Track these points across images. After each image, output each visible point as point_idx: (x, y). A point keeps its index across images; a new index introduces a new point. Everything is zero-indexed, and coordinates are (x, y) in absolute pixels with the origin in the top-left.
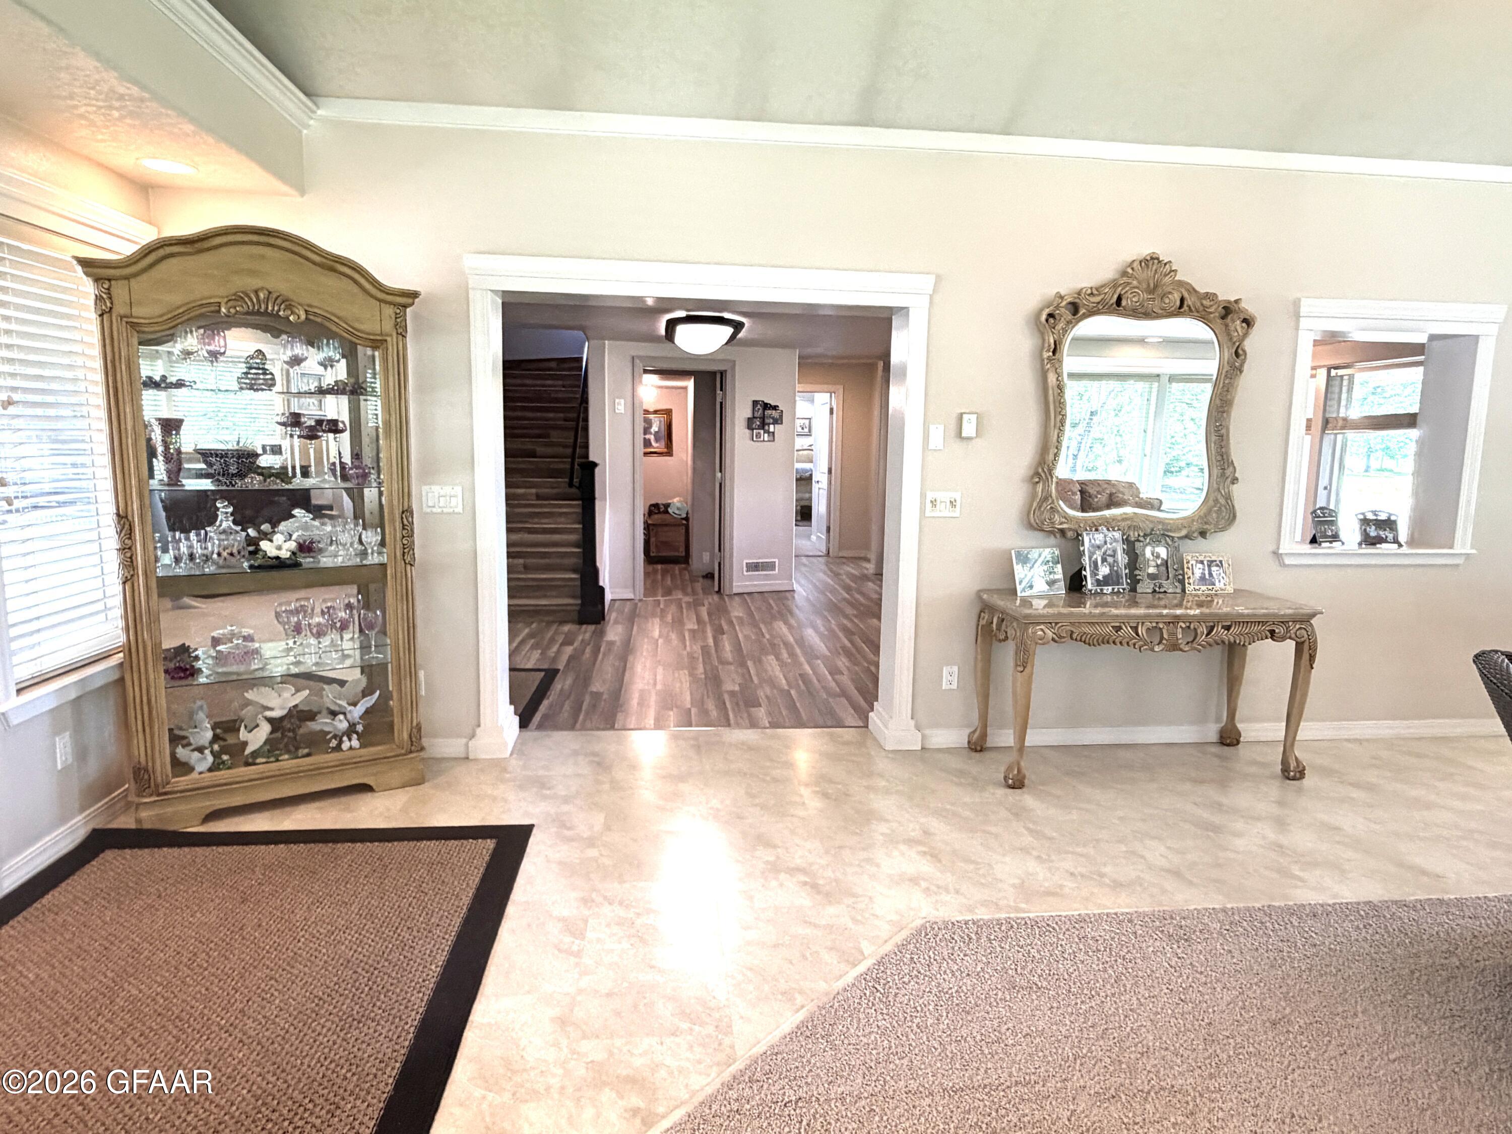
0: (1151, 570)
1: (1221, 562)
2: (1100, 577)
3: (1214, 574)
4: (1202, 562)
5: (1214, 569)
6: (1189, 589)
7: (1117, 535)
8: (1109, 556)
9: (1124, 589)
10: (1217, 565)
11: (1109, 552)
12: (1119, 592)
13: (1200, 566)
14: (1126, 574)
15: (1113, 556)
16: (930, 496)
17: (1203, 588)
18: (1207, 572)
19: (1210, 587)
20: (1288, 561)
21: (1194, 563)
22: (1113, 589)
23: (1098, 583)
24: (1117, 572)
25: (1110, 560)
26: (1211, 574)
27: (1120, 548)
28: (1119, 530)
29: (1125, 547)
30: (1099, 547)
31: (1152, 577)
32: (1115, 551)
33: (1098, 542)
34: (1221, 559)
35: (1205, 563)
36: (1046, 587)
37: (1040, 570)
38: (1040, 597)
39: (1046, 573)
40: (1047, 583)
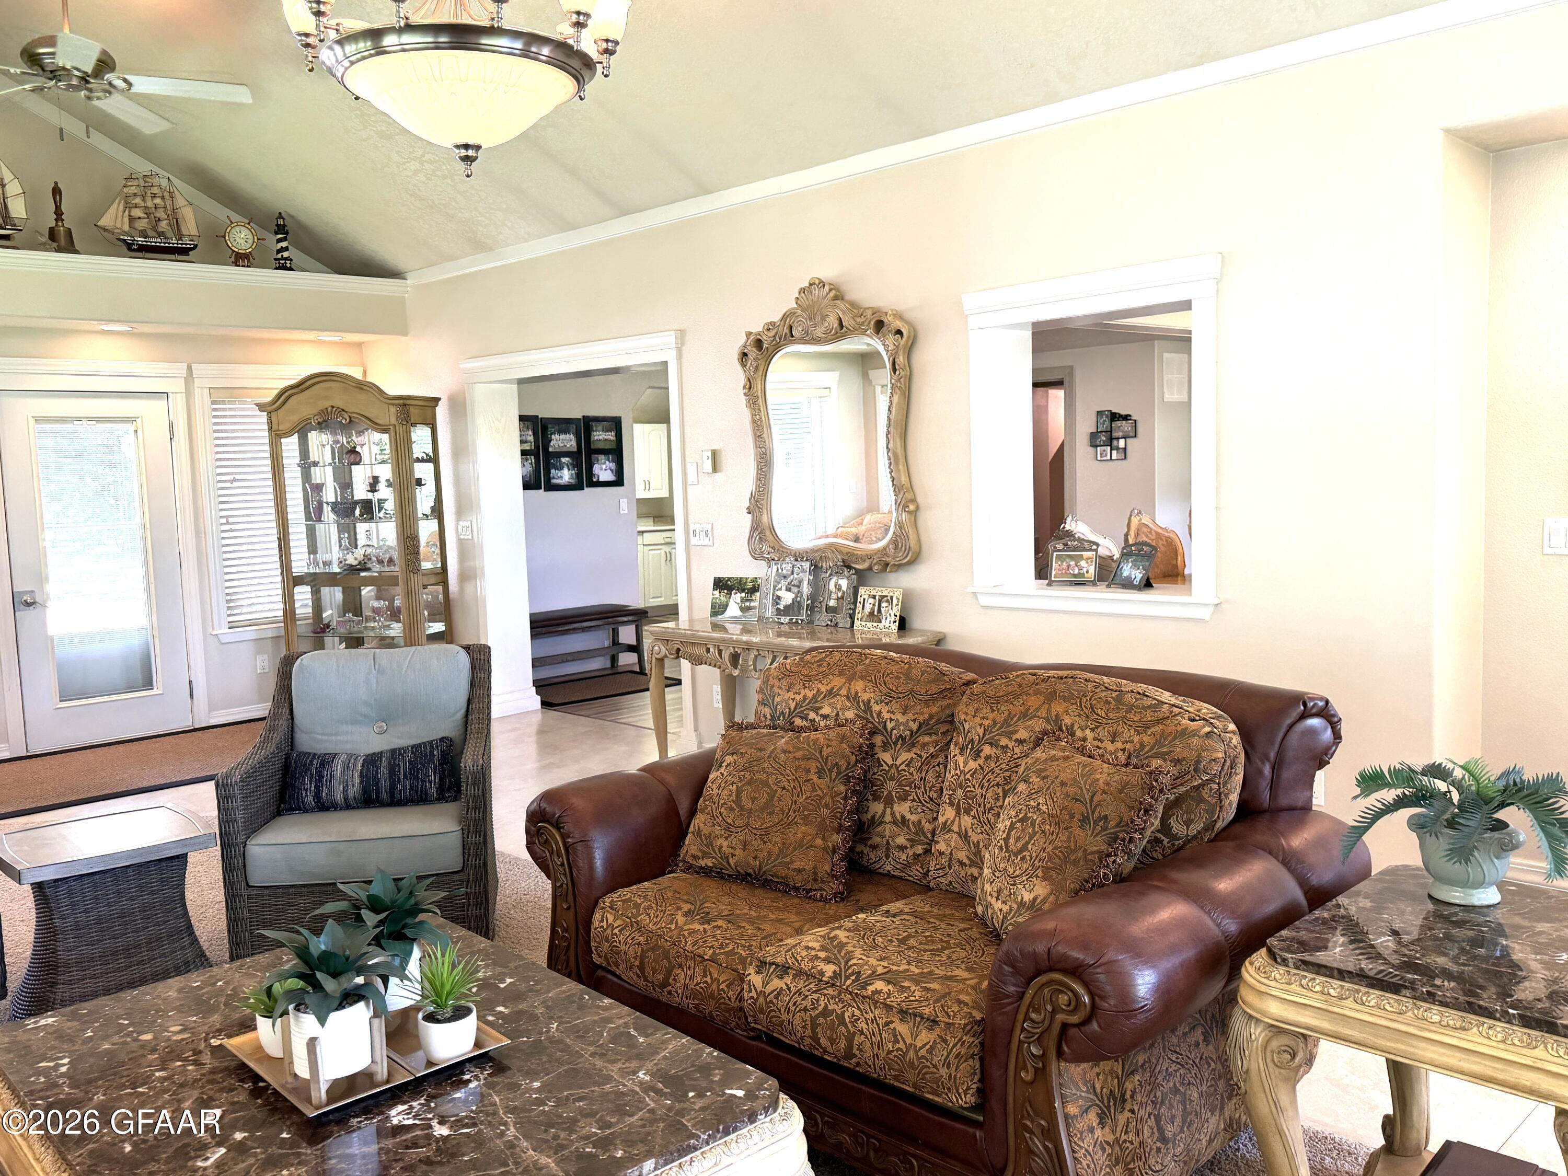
0: (832, 603)
1: (892, 597)
2: (781, 607)
3: (883, 610)
4: (874, 597)
5: (884, 604)
6: (857, 623)
7: (806, 565)
8: (794, 586)
9: (802, 620)
10: (887, 601)
11: (795, 582)
12: (797, 622)
13: (871, 601)
14: (808, 605)
15: (799, 587)
16: (692, 527)
17: (869, 624)
18: (876, 608)
19: (875, 624)
20: (984, 601)
21: (866, 597)
22: (791, 620)
23: (779, 612)
24: (799, 602)
25: (795, 590)
26: (879, 611)
27: (806, 578)
28: (807, 560)
29: (811, 578)
30: (785, 577)
31: (829, 609)
32: (800, 582)
33: (784, 572)
34: (891, 594)
35: (877, 598)
36: (739, 613)
37: (737, 597)
38: (735, 623)
39: (742, 600)
40: (742, 609)
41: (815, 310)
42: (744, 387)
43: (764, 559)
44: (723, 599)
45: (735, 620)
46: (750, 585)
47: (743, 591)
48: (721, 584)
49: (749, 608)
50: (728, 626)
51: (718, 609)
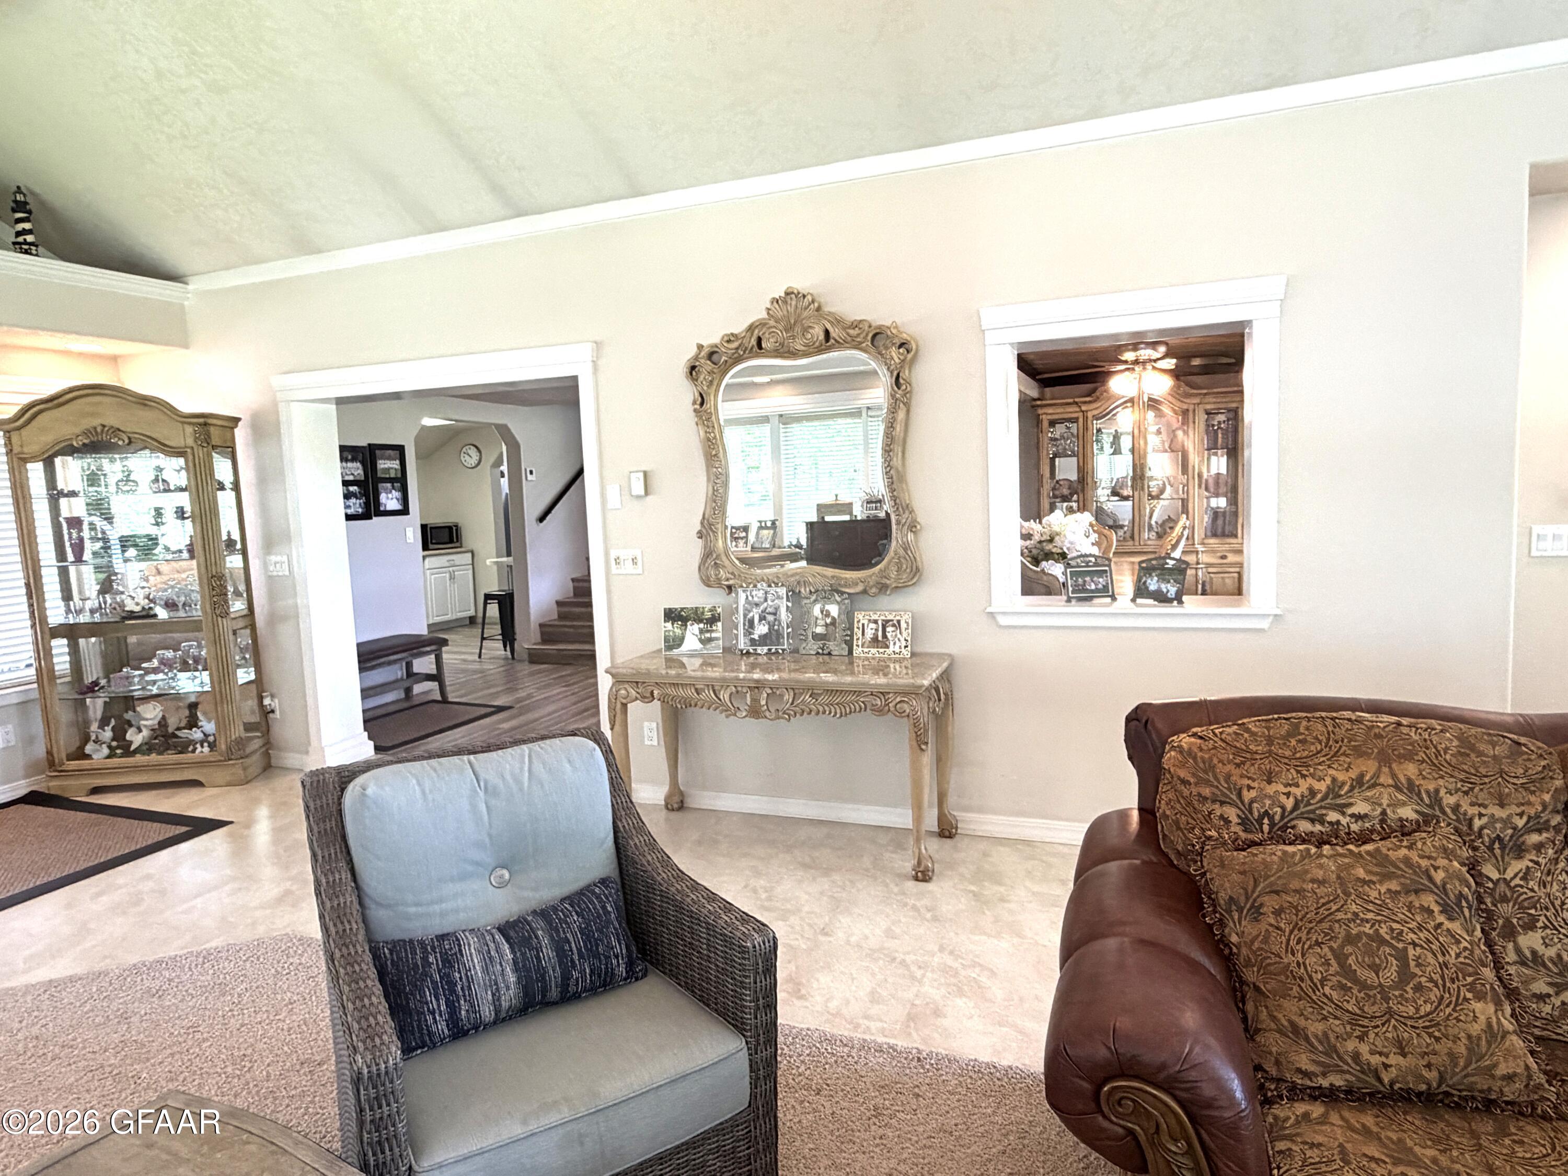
0: (819, 630)
1: (899, 622)
2: (756, 637)
3: (889, 635)
4: (876, 622)
5: (889, 629)
6: (857, 651)
7: (782, 591)
8: (769, 613)
9: (783, 650)
10: (894, 625)
11: (769, 610)
12: (777, 652)
13: (873, 626)
14: (788, 634)
15: (775, 614)
16: (613, 555)
17: (874, 651)
18: (880, 634)
19: (881, 650)
20: (1003, 621)
21: (866, 622)
22: (770, 650)
23: (753, 642)
24: (777, 631)
25: (770, 618)
26: (885, 636)
27: (783, 605)
28: (783, 585)
29: (790, 604)
30: (757, 605)
31: (816, 637)
32: (777, 609)
33: (756, 599)
34: (898, 618)
35: (880, 623)
36: (699, 646)
37: (694, 629)
38: (691, 656)
39: (701, 631)
40: (701, 641)
41: (792, 321)
42: (694, 403)
43: (720, 586)
44: (678, 631)
45: (692, 655)
46: (708, 615)
47: (701, 621)
48: (671, 615)
49: (710, 640)
50: (685, 660)
51: (673, 643)
